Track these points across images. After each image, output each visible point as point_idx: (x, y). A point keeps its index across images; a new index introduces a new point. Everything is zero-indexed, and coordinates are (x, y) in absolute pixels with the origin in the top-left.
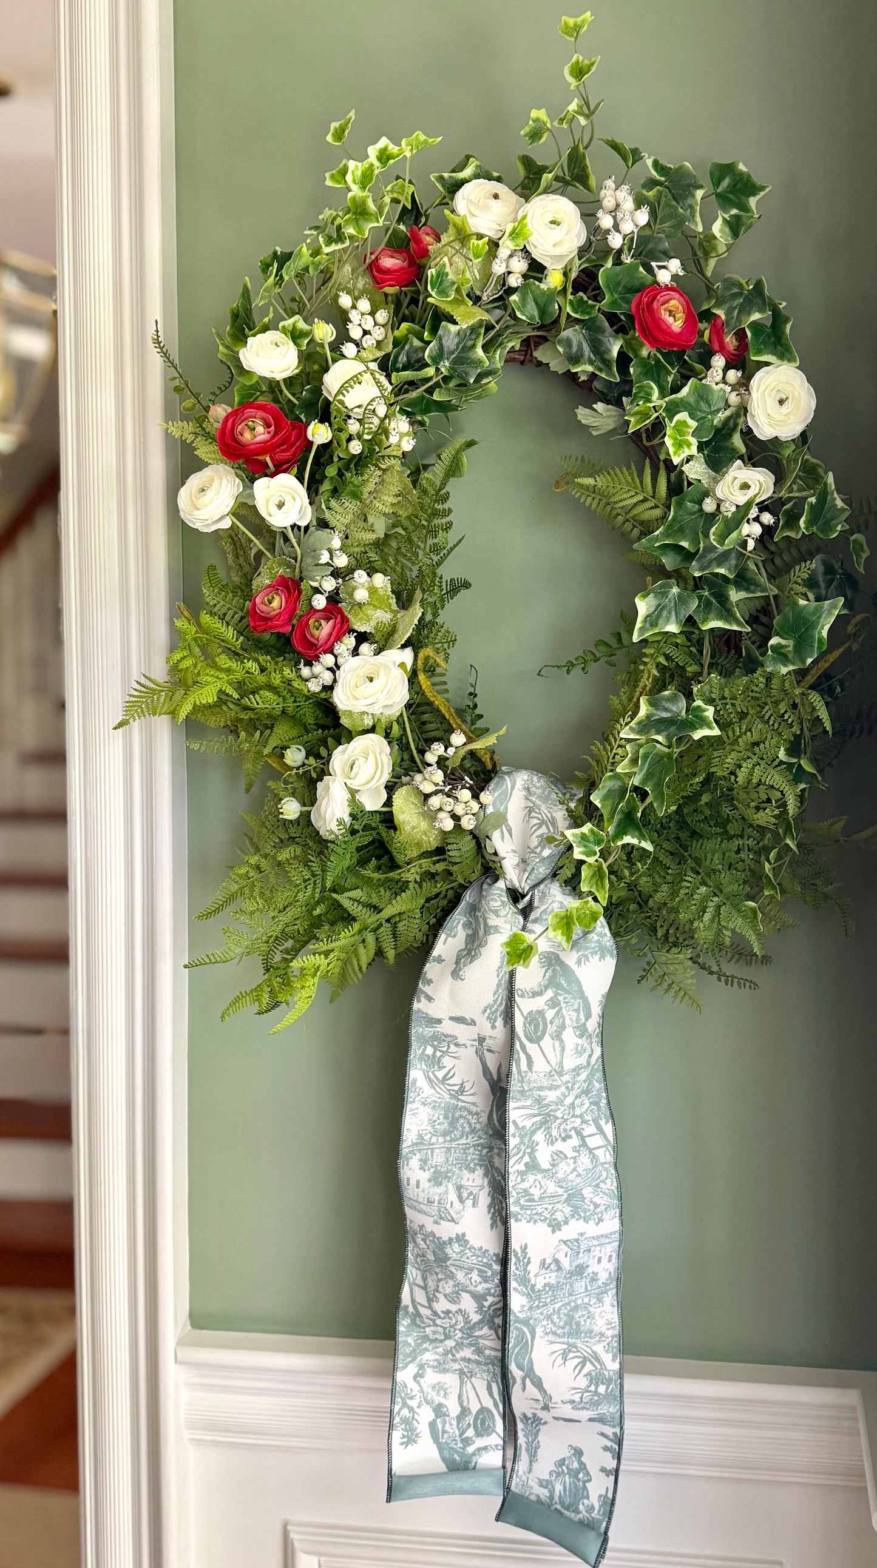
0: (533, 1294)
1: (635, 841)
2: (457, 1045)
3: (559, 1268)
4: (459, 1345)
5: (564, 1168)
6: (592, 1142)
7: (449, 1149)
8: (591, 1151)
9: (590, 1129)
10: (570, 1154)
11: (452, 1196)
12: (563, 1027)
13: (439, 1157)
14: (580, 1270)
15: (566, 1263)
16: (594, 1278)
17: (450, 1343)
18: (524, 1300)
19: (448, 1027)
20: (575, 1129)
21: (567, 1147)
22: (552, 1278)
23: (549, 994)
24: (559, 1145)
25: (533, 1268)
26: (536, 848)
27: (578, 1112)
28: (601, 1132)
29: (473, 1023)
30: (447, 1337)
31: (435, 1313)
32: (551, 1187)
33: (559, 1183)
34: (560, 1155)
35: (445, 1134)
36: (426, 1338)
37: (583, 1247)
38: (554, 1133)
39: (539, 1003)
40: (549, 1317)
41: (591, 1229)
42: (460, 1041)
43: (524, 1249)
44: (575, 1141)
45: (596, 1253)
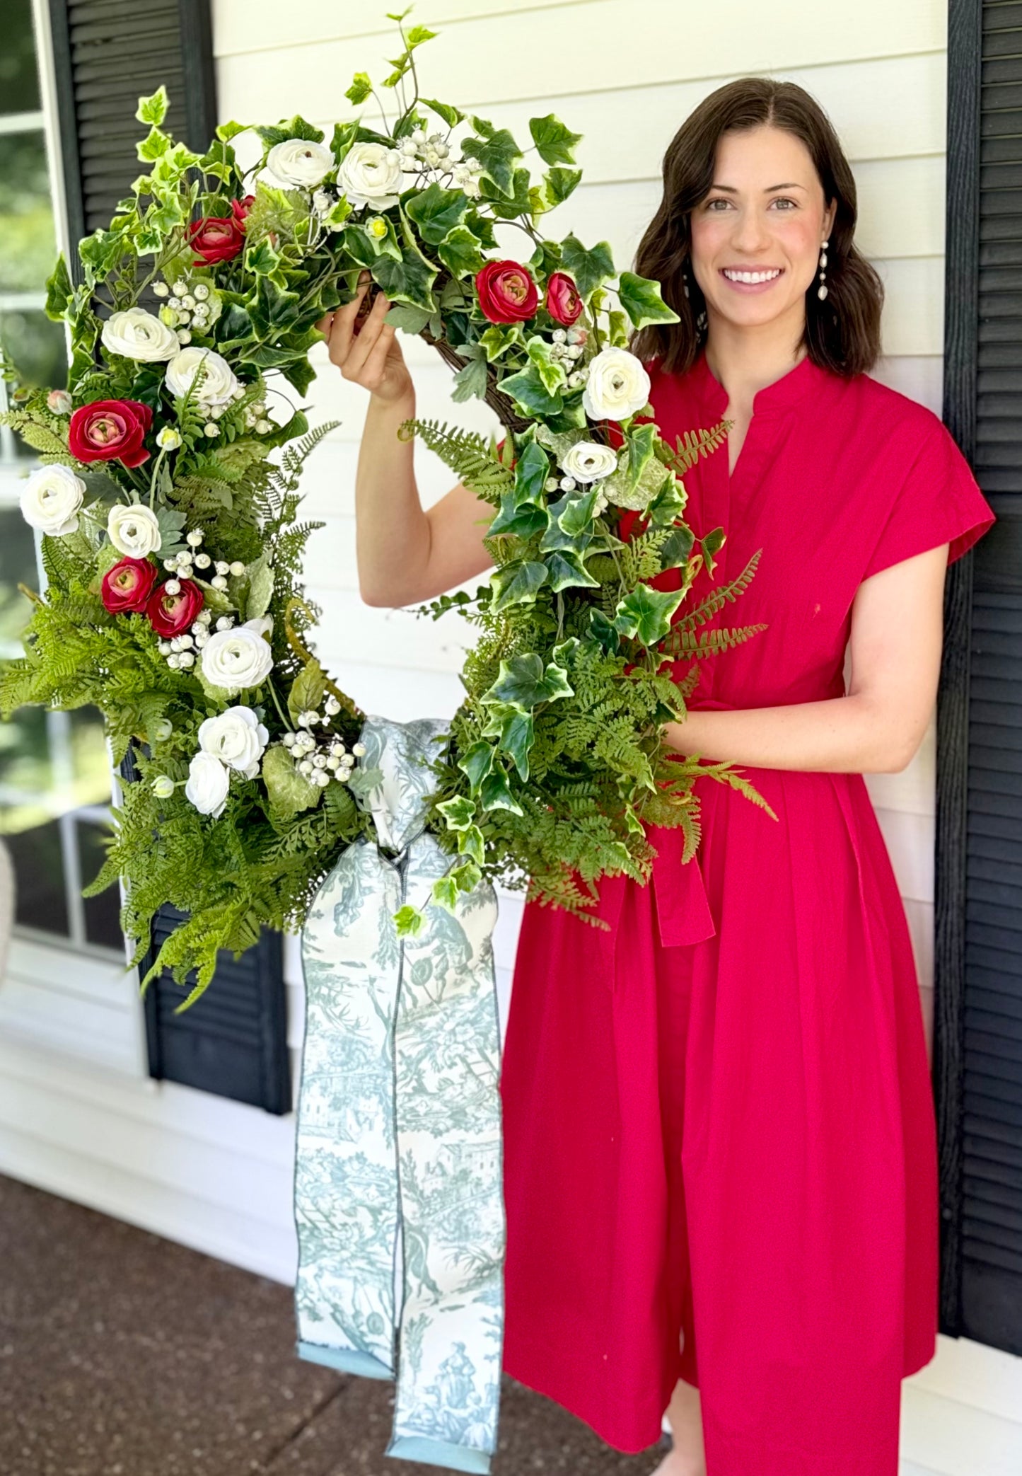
0: (423, 1200)
1: (505, 806)
2: (350, 985)
3: (444, 1174)
4: (354, 1256)
5: (449, 1093)
6: (477, 1069)
7: (346, 1079)
8: (477, 1077)
9: (474, 1057)
10: (457, 1080)
11: (351, 1119)
12: (446, 968)
13: (337, 1086)
14: (464, 1175)
15: (449, 1167)
16: (478, 1183)
17: (345, 1254)
18: (415, 1206)
19: (339, 970)
20: (459, 1056)
21: (455, 1074)
22: (438, 1183)
23: (436, 943)
24: (446, 1073)
25: (420, 1173)
26: (409, 809)
27: (460, 1039)
28: (487, 1060)
29: (363, 966)
30: (343, 1248)
31: (333, 1226)
32: (437, 1106)
33: (445, 1104)
34: (447, 1082)
35: (343, 1064)
36: (324, 1247)
37: (465, 1152)
38: (440, 1061)
39: (427, 952)
40: (440, 1224)
41: (471, 1137)
42: (352, 981)
43: (409, 1154)
44: (462, 1068)
45: (477, 1158)
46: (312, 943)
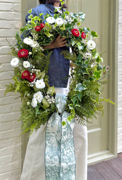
2: (53, 137)
3: (67, 170)
5: (68, 155)
6: (71, 150)
7: (52, 153)
8: (72, 152)
9: (71, 148)
10: (69, 152)
11: (53, 160)
12: (68, 133)
13: (51, 155)
14: (70, 170)
16: (72, 171)
19: (51, 134)
20: (69, 148)
21: (68, 151)
23: (67, 129)
24: (67, 151)
25: (64, 170)
27: (69, 145)
28: (73, 149)
29: (55, 133)
32: (66, 158)
33: (68, 157)
34: (67, 153)
35: (51, 151)
37: (71, 166)
38: (66, 149)
39: (65, 130)
41: (72, 164)
42: (53, 136)
43: (63, 167)
44: (69, 150)
45: (72, 167)
46: (48, 129)
